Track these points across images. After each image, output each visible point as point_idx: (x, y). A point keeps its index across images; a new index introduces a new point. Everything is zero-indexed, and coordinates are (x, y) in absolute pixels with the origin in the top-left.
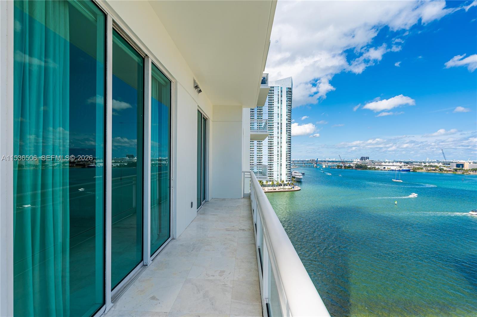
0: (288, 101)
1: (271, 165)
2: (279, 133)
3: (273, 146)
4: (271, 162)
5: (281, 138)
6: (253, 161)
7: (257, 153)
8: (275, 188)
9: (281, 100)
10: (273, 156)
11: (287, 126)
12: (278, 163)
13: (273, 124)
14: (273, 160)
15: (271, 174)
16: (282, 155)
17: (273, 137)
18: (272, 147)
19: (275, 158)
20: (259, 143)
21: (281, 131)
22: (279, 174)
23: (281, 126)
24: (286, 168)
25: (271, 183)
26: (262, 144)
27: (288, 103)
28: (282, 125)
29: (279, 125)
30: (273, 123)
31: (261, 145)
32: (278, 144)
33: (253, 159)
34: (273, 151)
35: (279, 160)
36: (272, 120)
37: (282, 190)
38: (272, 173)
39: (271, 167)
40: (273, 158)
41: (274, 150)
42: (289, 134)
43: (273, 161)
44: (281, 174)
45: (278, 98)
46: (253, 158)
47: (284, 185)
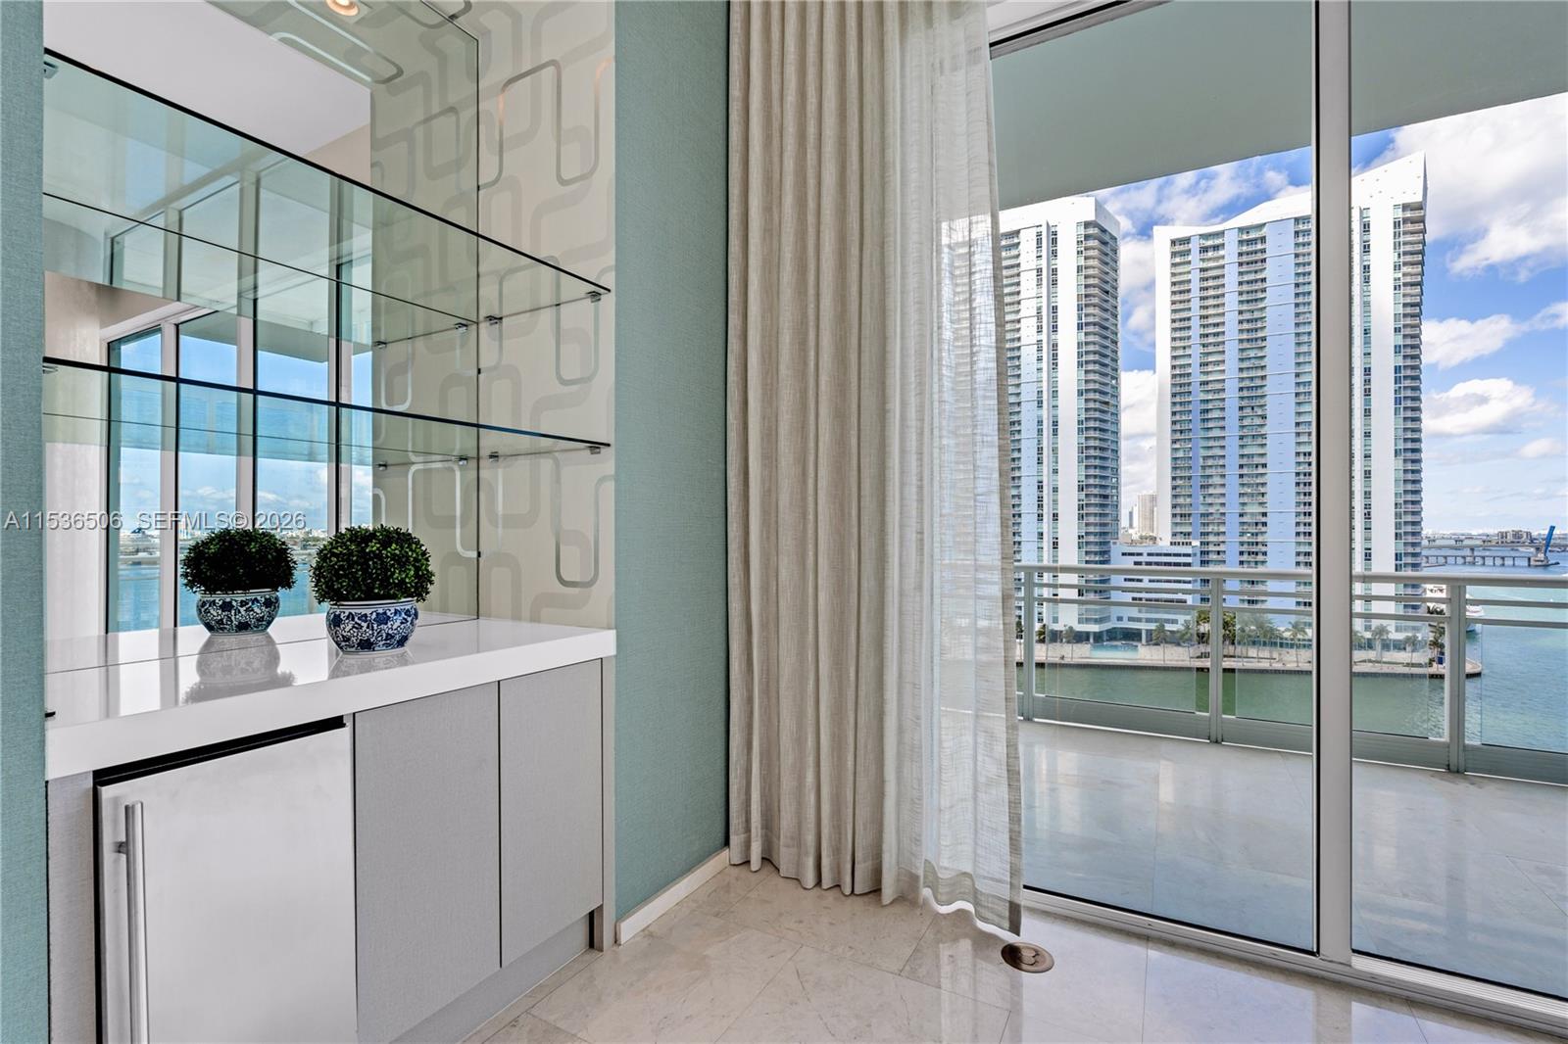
0: (1405, 264)
2: (1358, 412)
5: (1367, 435)
6: (1222, 539)
7: (1242, 504)
9: (1366, 268)
11: (1397, 380)
16: (1373, 511)
20: (1251, 461)
21: (1367, 402)
23: (1367, 382)
24: (1398, 568)
26: (1264, 466)
28: (1373, 377)
31: (1260, 470)
33: (1222, 529)
35: (1358, 534)
37: (1376, 668)
42: (1409, 414)
45: (1349, 260)
46: (1219, 524)
47: (1386, 646)
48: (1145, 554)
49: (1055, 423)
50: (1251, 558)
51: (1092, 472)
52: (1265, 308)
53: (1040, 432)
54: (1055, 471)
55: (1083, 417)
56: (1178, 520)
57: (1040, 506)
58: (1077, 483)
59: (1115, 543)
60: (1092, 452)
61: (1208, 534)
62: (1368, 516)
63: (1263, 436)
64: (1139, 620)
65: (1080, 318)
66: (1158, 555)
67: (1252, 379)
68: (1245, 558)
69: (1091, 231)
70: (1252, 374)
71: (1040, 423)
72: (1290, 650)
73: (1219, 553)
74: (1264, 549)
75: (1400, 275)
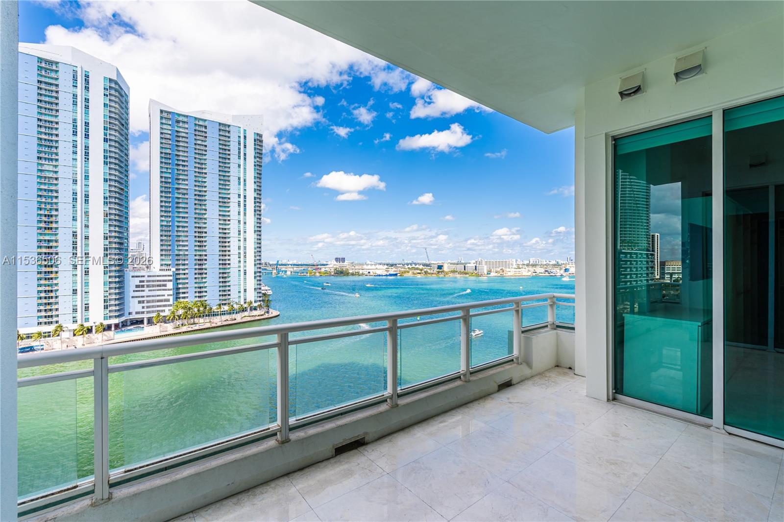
0: (258, 157)
1: (225, 273)
2: (242, 213)
3: (229, 238)
4: (224, 269)
5: (245, 223)
6: (186, 267)
7: (196, 250)
8: (234, 316)
9: (245, 154)
10: (229, 255)
11: (255, 203)
12: (239, 269)
13: (228, 196)
14: (229, 264)
15: (224, 291)
16: (247, 254)
17: (229, 220)
18: (227, 240)
19: (234, 259)
20: (199, 230)
21: (245, 210)
22: (242, 291)
23: (245, 201)
24: (255, 277)
25: (226, 308)
26: (206, 233)
27: (257, 161)
28: (247, 200)
29: (242, 199)
30: (229, 194)
31: (204, 235)
32: (239, 234)
33: (186, 262)
34: (229, 246)
35: (242, 264)
36: (227, 187)
37: (249, 319)
38: (227, 288)
39: (226, 277)
40: (229, 260)
41: (231, 244)
42: (258, 217)
43: (229, 266)
44: (245, 290)
45: (239, 149)
46: (184, 260)
47: (251, 309)
48: (146, 276)
49: (87, 196)
50: (199, 276)
51: (112, 228)
52: (206, 159)
53: (75, 200)
54: (87, 226)
55: (108, 194)
56: (163, 257)
57: (75, 248)
58: (103, 235)
59: (126, 271)
60: (113, 217)
61: (179, 265)
62: (245, 256)
63: (205, 219)
64: (143, 313)
65: (105, 134)
66: (153, 276)
67: (200, 191)
68: (197, 276)
69: (113, 85)
70: (200, 189)
71: (75, 194)
72: (217, 317)
73: (184, 274)
74: (205, 271)
75: (256, 161)
